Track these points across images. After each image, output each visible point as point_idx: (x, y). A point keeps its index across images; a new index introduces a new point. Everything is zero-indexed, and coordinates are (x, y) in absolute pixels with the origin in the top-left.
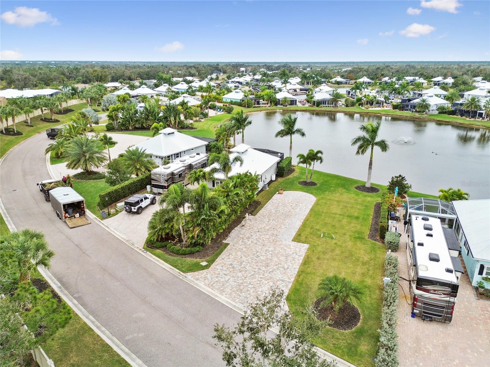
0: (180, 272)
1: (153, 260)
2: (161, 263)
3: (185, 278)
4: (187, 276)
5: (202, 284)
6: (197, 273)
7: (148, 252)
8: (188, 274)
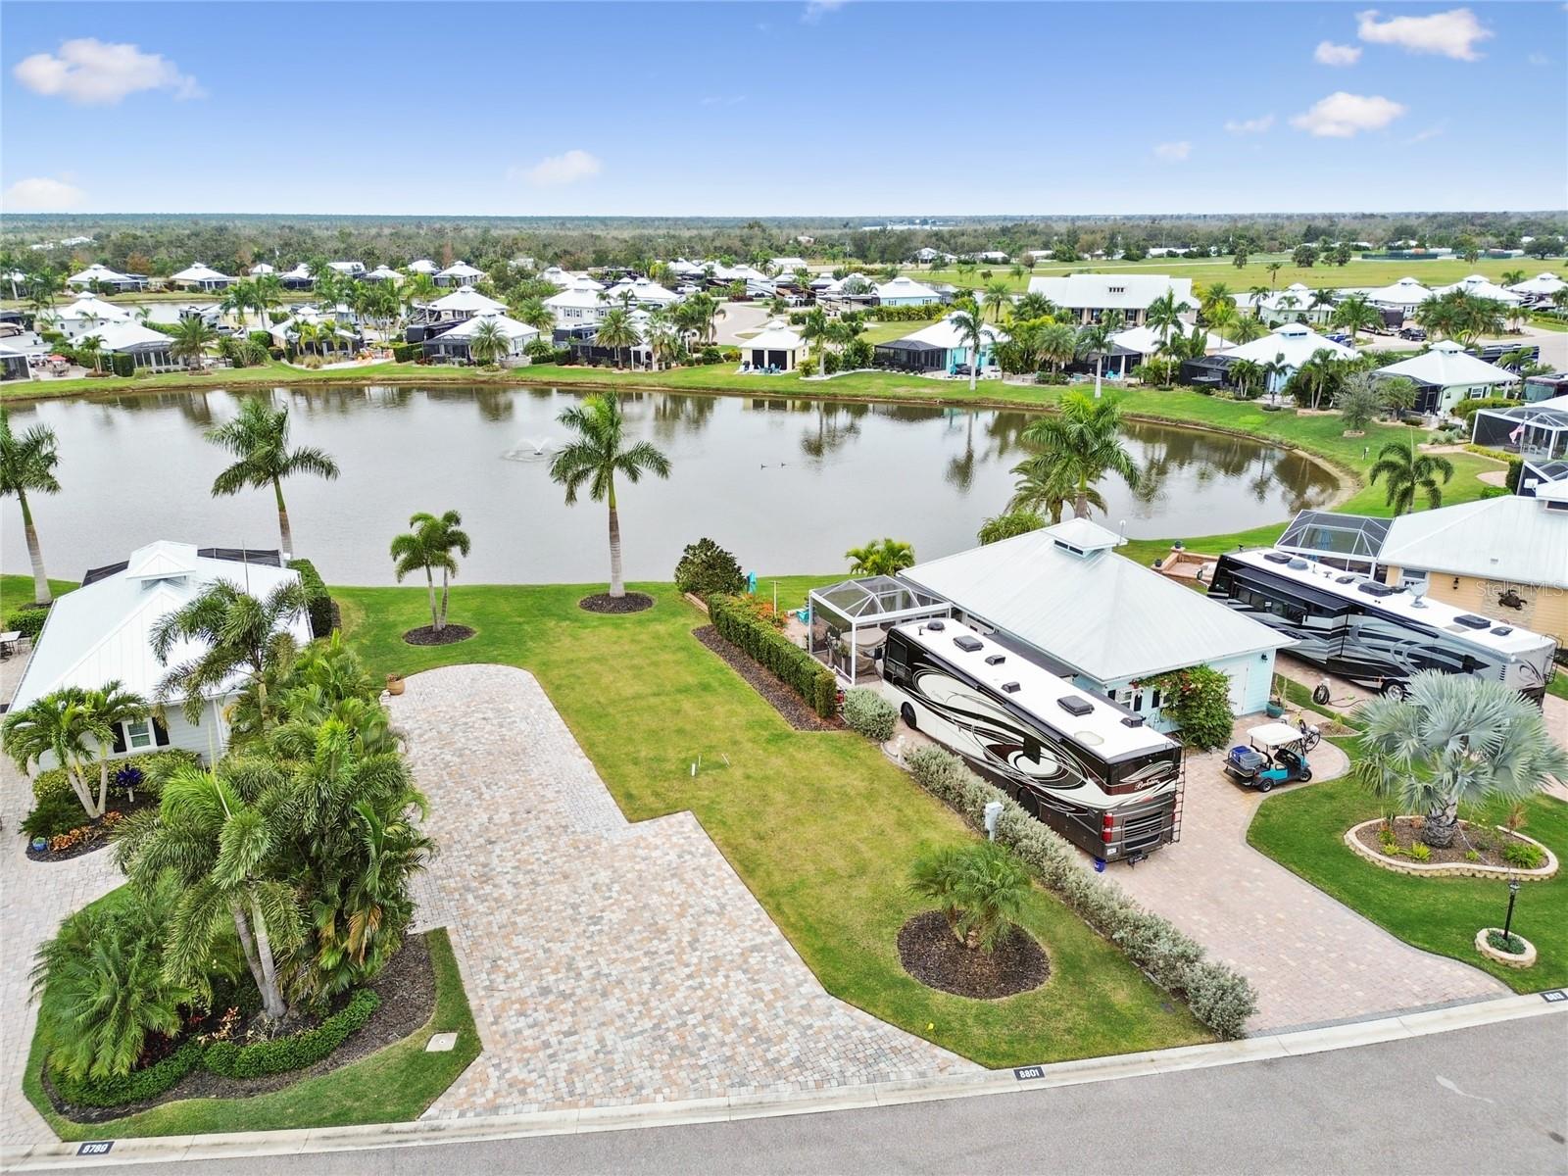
0: (385, 1126)
1: (190, 1157)
2: (253, 1145)
3: (436, 1134)
4: (435, 1123)
5: (532, 1114)
6: (463, 1090)
7: (119, 1143)
8: (430, 1112)
